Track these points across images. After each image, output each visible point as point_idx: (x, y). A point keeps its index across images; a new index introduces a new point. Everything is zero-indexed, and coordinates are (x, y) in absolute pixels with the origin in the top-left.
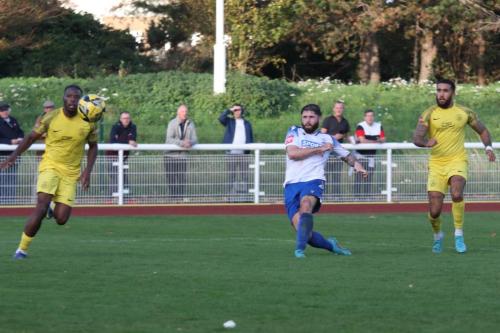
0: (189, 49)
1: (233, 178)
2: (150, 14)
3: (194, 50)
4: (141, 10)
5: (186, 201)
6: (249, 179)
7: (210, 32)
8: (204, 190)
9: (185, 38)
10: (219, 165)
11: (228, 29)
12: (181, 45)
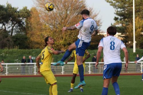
0: (128, 44)
1: (137, 68)
2: (121, 38)
3: (129, 44)
4: (119, 37)
5: (128, 73)
6: (140, 68)
7: (132, 41)
8: (132, 71)
9: (128, 42)
10: (134, 66)
11: (136, 40)
12: (127, 43)
